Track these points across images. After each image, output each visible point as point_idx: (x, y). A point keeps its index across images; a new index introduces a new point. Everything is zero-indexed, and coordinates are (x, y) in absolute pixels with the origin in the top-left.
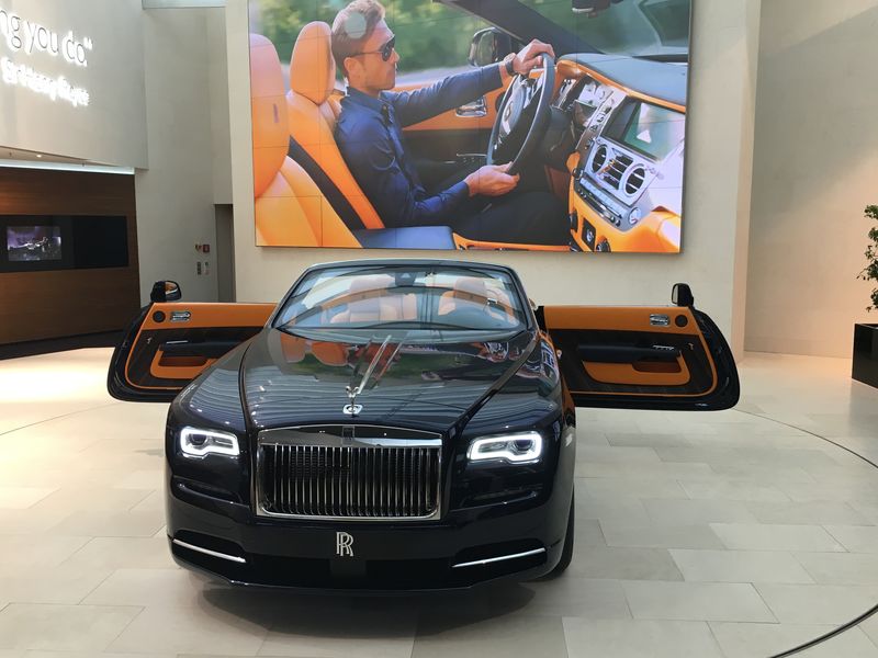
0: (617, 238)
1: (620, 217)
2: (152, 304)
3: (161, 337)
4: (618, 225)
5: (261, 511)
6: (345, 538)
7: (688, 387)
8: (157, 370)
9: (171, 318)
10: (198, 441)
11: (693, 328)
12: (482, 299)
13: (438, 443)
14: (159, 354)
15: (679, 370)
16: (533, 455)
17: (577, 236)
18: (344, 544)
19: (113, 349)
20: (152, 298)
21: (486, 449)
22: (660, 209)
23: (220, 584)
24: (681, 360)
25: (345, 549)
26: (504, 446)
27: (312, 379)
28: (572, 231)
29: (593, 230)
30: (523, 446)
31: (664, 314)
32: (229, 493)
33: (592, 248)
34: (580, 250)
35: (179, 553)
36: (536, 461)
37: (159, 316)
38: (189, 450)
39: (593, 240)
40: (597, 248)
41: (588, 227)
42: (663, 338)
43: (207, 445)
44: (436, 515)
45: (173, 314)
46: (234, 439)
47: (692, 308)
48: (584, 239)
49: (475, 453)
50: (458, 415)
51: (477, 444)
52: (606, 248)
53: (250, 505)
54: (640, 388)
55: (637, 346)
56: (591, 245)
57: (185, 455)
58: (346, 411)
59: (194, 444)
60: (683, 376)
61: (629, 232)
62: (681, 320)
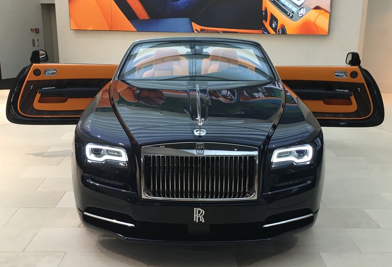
0: (291, 25)
1: (293, 12)
2: (32, 65)
3: (39, 84)
4: (292, 17)
5: (144, 196)
6: (199, 212)
7: (356, 113)
8: (37, 105)
9: (45, 74)
10: (97, 152)
11: (360, 79)
12: (234, 62)
13: (255, 153)
14: (38, 96)
15: (351, 103)
16: (307, 159)
17: (267, 24)
18: (198, 215)
19: (8, 91)
20: (31, 62)
21: (280, 156)
22: (317, 8)
23: (110, 237)
24: (353, 98)
25: (199, 218)
26: (289, 154)
27: (158, 113)
28: (264, 21)
29: (277, 20)
30: (301, 153)
31: (343, 71)
32: (122, 184)
33: (276, 32)
34: (269, 33)
35: (86, 220)
36: (308, 163)
37: (37, 72)
38: (91, 158)
39: (276, 26)
40: (279, 32)
41: (274, 19)
42: (342, 85)
43: (103, 155)
44: (254, 197)
45: (45, 71)
46: (123, 152)
47: (360, 67)
48: (271, 25)
49: (275, 159)
50: (264, 137)
51: (276, 153)
52: (284, 32)
53: (137, 192)
54: (326, 115)
55: (326, 90)
56: (275, 29)
57: (89, 161)
58: (196, 134)
59: (94, 154)
60: (353, 107)
61: (297, 22)
62: (354, 74)
